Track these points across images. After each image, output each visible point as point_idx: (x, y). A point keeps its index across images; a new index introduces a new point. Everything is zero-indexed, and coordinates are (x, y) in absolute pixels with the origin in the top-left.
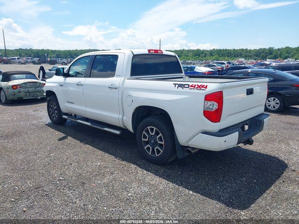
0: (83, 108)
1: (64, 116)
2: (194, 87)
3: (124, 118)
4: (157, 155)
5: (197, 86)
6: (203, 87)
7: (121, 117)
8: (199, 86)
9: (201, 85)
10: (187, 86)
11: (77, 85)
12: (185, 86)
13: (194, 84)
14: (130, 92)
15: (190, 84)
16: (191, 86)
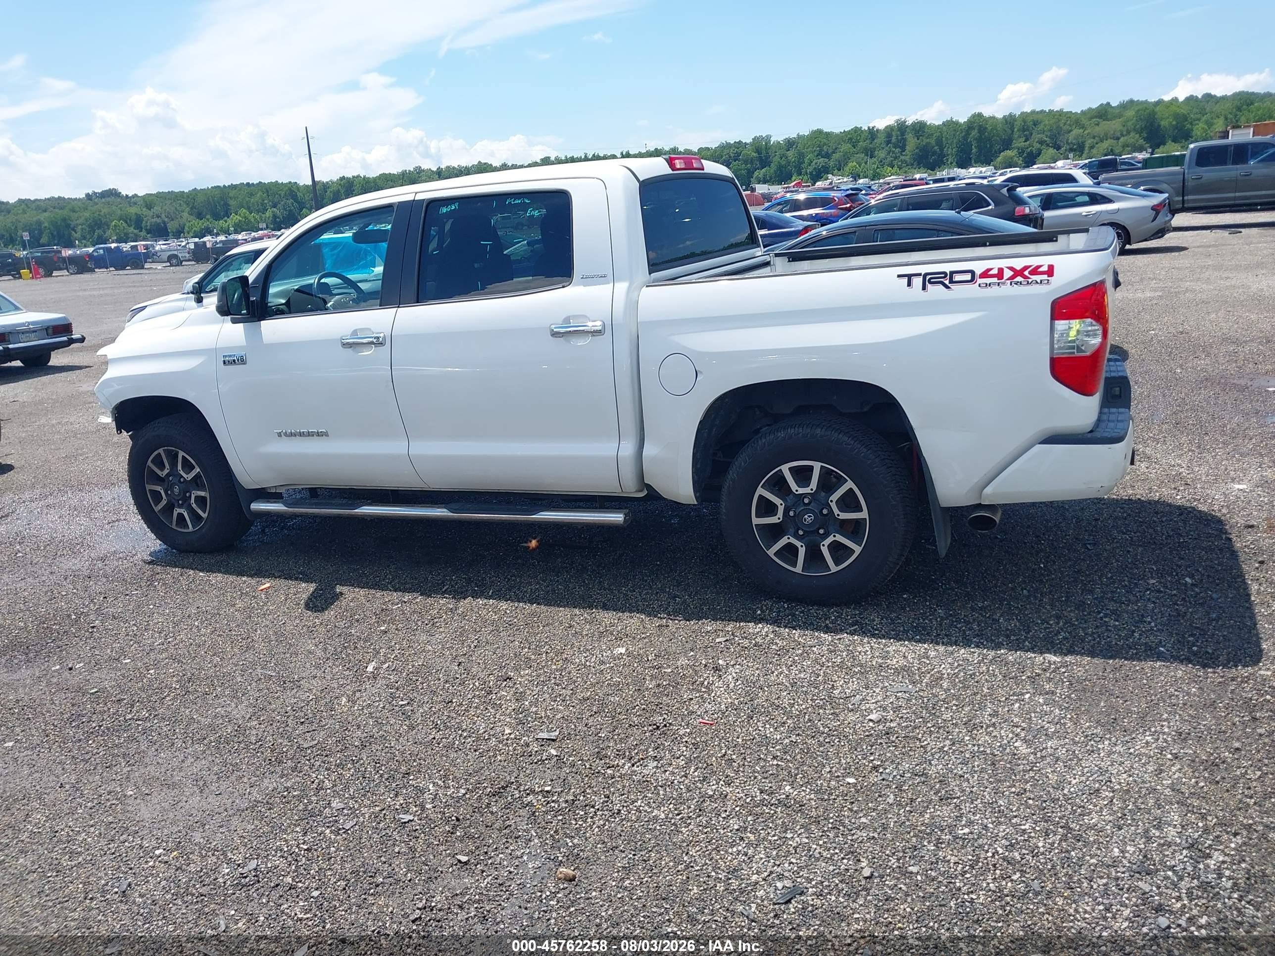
0: (395, 447)
1: (256, 506)
2: (1000, 274)
3: (646, 452)
4: (834, 568)
5: (1008, 274)
6: (1035, 271)
7: (628, 449)
8: (1017, 273)
9: (1026, 268)
10: (968, 277)
11: (344, 345)
12: (957, 278)
13: (995, 265)
14: (676, 338)
15: (979, 267)
16: (985, 274)
